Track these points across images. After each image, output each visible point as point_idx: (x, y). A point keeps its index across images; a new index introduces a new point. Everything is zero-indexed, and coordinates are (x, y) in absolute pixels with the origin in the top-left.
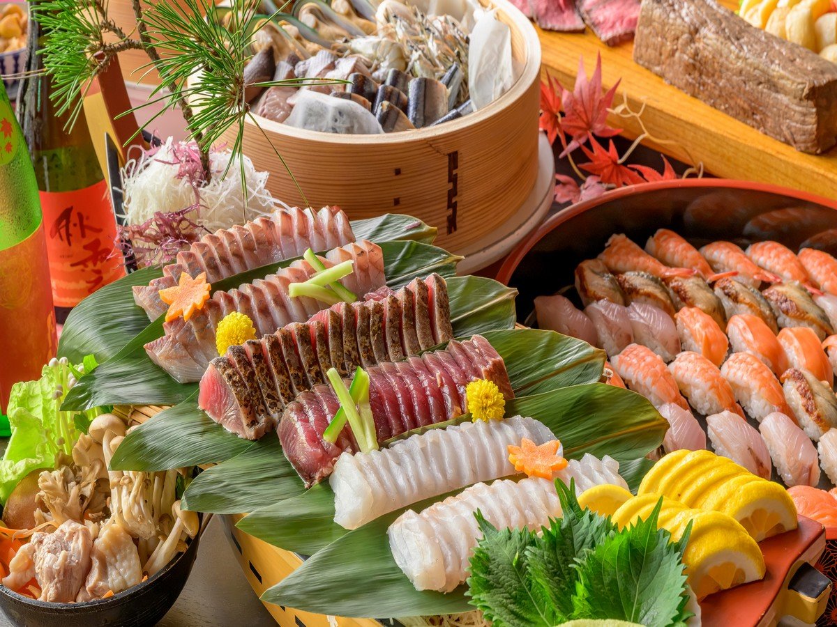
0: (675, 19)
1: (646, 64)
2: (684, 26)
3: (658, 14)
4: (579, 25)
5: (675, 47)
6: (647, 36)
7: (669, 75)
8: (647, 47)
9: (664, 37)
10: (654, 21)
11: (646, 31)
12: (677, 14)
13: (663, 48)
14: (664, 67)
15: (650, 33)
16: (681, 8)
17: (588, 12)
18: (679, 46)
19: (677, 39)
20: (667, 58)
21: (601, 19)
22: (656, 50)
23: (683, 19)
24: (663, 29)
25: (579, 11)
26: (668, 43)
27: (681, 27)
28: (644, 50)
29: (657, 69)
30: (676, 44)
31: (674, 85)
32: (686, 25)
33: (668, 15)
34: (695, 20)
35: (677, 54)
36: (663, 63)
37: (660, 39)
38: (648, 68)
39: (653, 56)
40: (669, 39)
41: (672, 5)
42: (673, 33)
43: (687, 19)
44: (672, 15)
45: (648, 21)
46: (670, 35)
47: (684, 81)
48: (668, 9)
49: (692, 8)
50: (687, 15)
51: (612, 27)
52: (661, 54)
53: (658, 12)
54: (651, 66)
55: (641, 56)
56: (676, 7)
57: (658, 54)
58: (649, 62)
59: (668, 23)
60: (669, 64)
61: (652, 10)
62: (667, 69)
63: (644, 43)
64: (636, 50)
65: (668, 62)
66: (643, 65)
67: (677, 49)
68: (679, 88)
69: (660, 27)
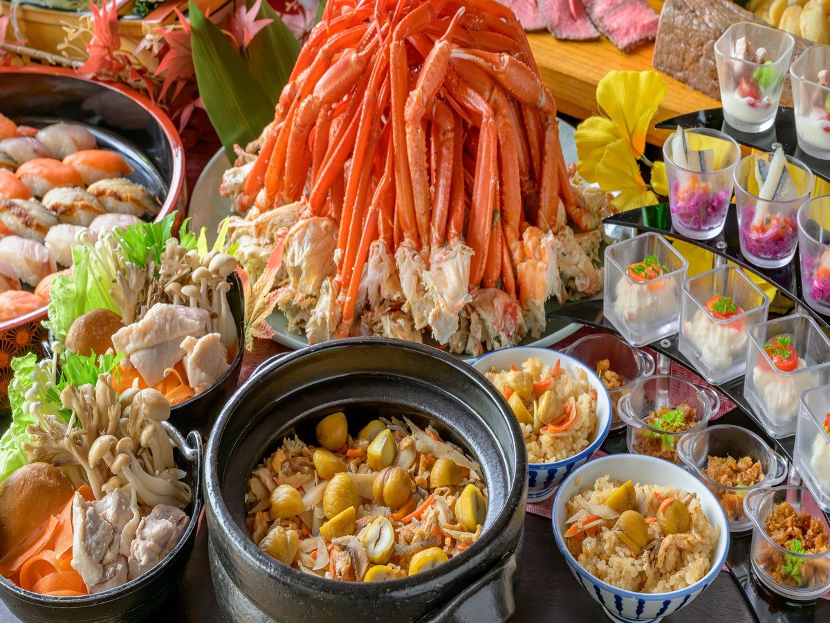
0: (699, 25)
1: (668, 70)
2: (709, 32)
3: (680, 21)
4: (593, 33)
5: (700, 53)
6: (669, 43)
7: (694, 80)
8: (669, 53)
9: (687, 43)
10: (676, 28)
11: (667, 38)
12: (701, 20)
13: (687, 55)
14: (687, 72)
15: (672, 39)
16: (703, 14)
17: (601, 19)
18: (704, 52)
19: (702, 45)
20: (691, 64)
21: (615, 26)
22: (678, 56)
23: (707, 25)
24: (686, 35)
25: (591, 19)
26: (692, 50)
27: (706, 33)
28: (665, 57)
29: (680, 74)
30: (701, 50)
31: (698, 90)
32: (711, 31)
33: (691, 22)
34: (719, 26)
35: (702, 60)
36: (687, 69)
37: (683, 45)
38: (669, 74)
39: (675, 62)
40: (693, 46)
41: (693, 11)
42: (697, 39)
43: (710, 25)
44: (695, 22)
45: (670, 28)
46: (694, 42)
47: (709, 86)
48: (691, 15)
49: (714, 13)
50: (711, 21)
51: (627, 33)
52: (684, 60)
53: (679, 19)
54: (672, 72)
55: (662, 62)
56: (698, 13)
57: (680, 59)
58: (671, 67)
59: (691, 30)
60: (693, 70)
61: (674, 17)
62: (691, 74)
63: (665, 49)
64: (656, 56)
65: (692, 67)
66: (664, 71)
67: (702, 55)
68: (704, 93)
69: (683, 33)
